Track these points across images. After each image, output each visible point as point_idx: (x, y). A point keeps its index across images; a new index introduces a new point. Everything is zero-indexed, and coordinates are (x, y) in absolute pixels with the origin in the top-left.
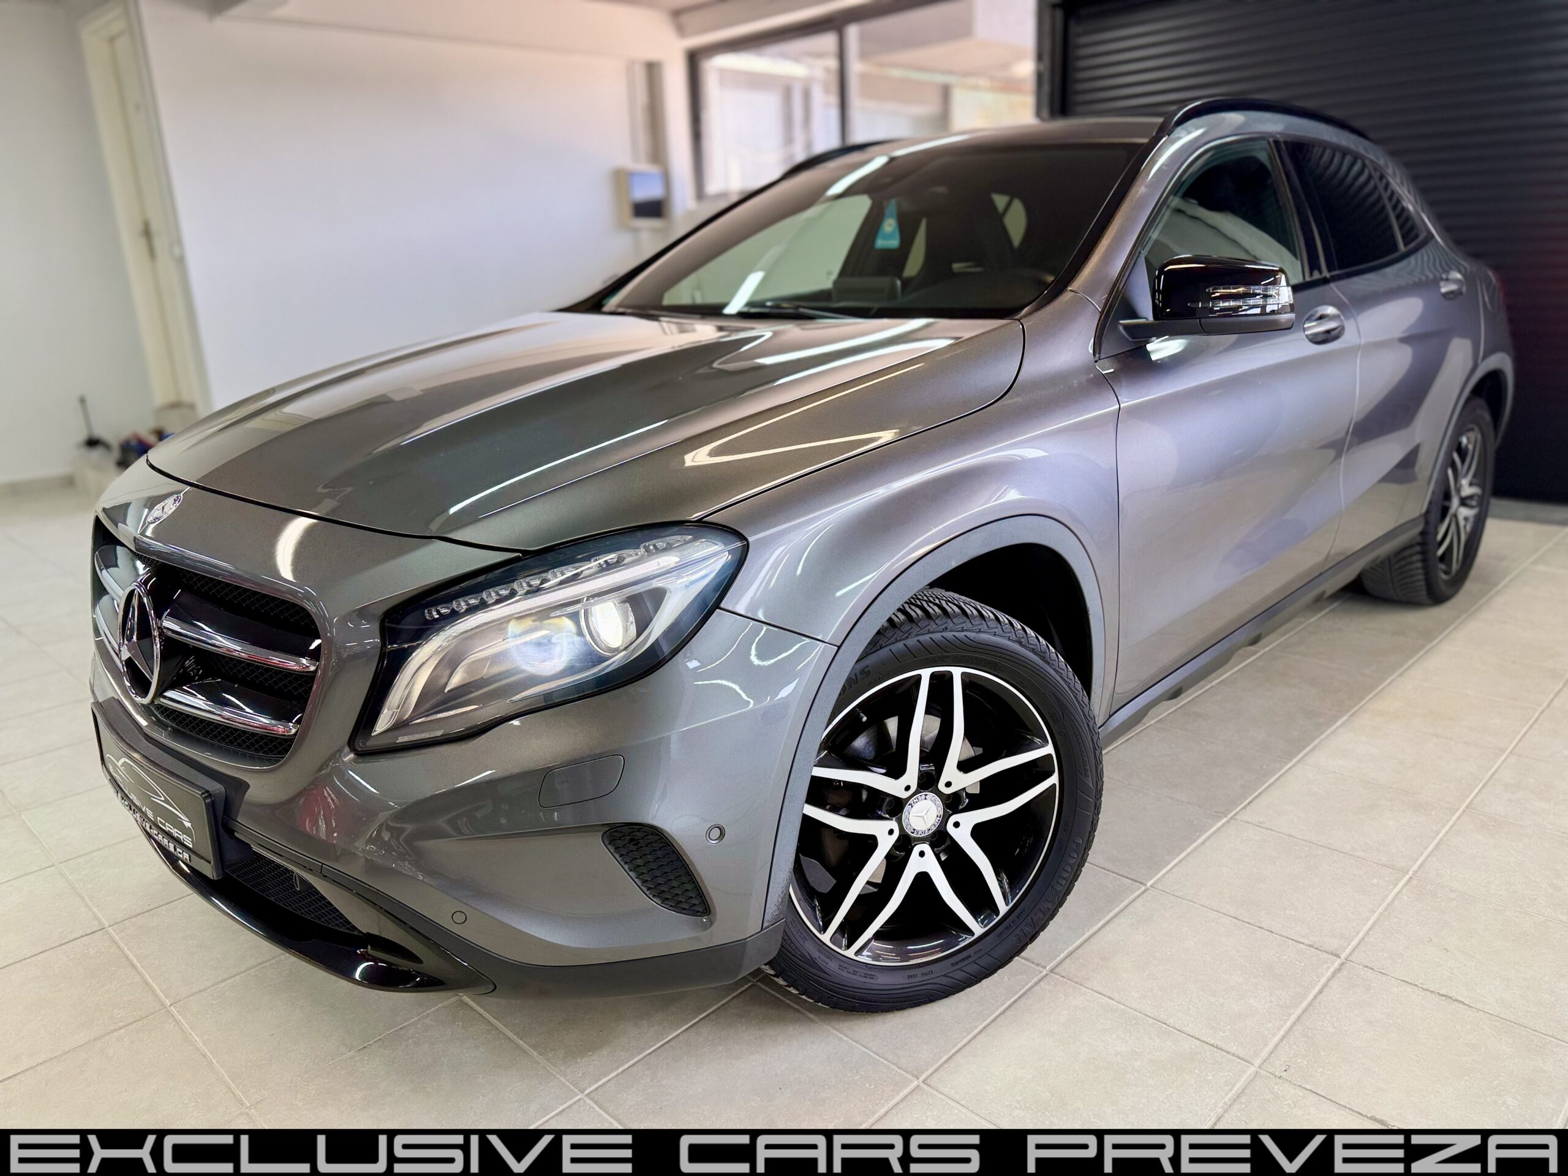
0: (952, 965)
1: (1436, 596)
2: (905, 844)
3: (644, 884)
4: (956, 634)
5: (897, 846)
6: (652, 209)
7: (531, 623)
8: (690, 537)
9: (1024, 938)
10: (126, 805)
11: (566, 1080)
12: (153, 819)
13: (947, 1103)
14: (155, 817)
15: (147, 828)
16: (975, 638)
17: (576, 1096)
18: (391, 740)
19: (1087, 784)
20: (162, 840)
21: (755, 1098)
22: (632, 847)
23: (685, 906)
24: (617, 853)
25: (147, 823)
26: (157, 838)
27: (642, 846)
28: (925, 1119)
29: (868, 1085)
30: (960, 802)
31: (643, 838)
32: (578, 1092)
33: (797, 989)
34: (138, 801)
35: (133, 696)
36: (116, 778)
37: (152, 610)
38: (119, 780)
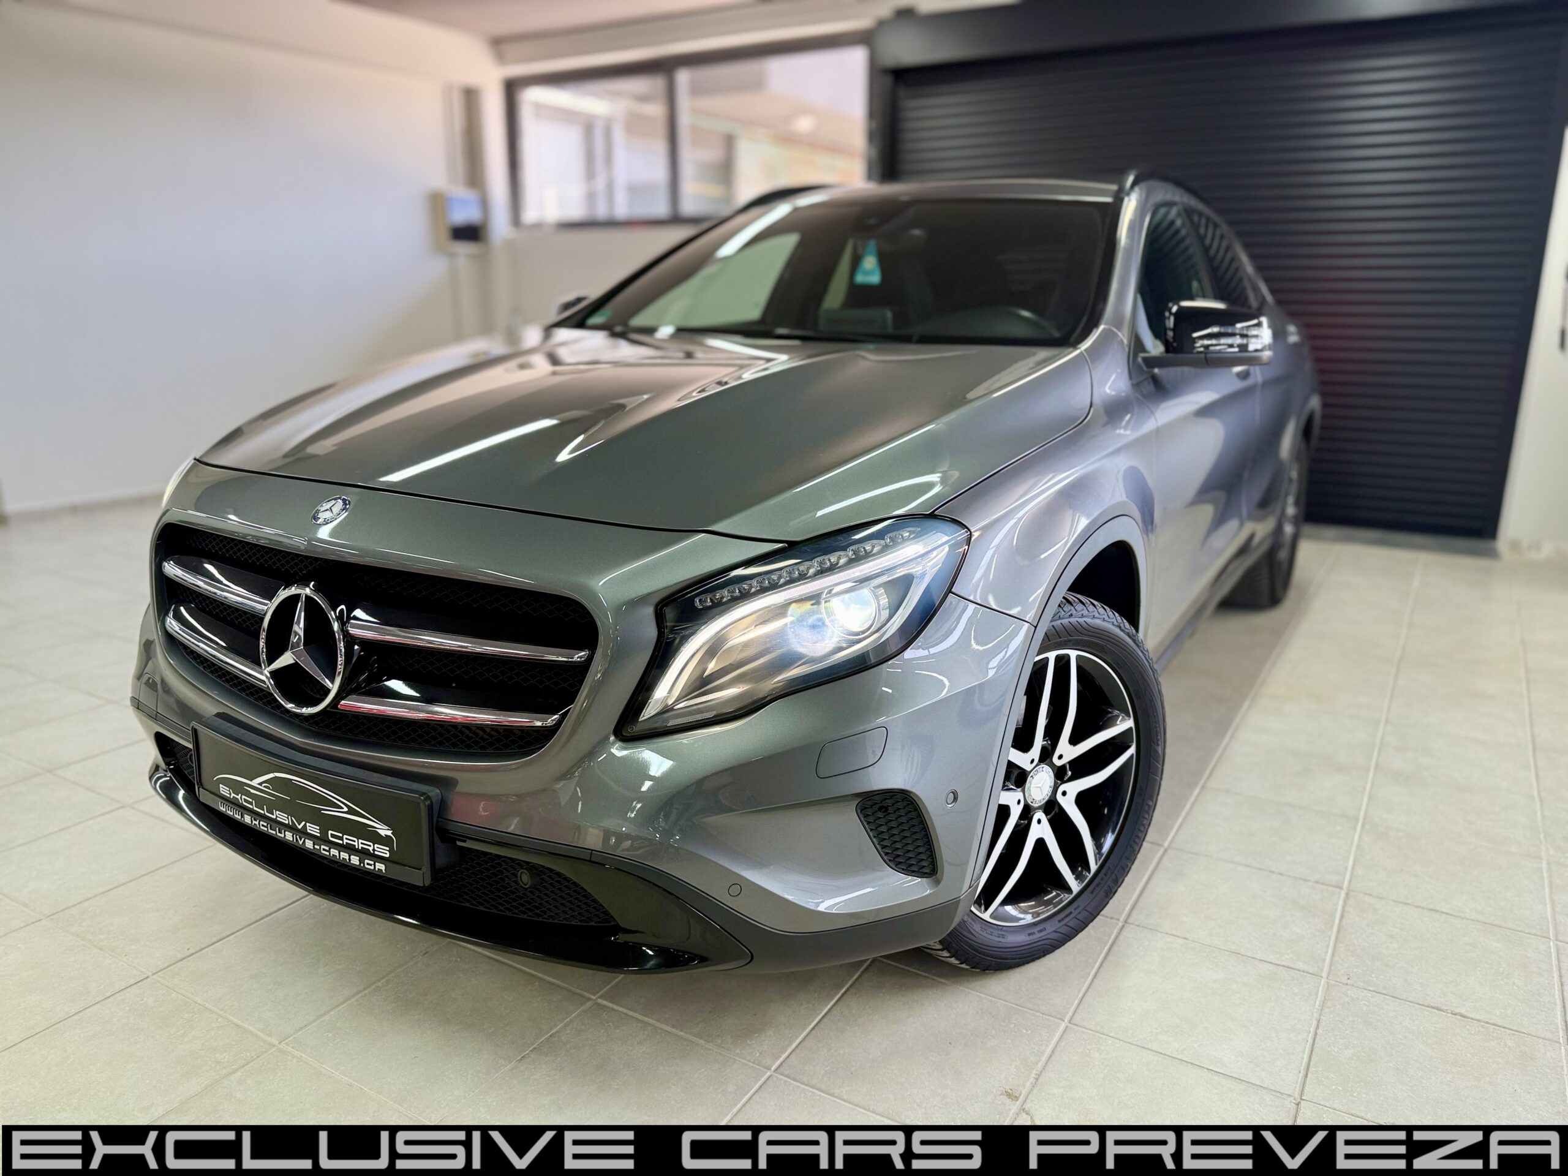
0: (1059, 921)
1: (1274, 600)
2: (1027, 813)
3: (883, 850)
4: (1079, 619)
5: (1021, 817)
6: (470, 233)
7: (808, 606)
8: (920, 529)
9: (1110, 893)
10: (263, 825)
11: (747, 1061)
12: (319, 835)
13: (1099, 1037)
14: (324, 832)
15: (307, 846)
16: (1091, 623)
17: (766, 1072)
18: (658, 724)
19: (1158, 752)
20: (337, 854)
21: (932, 1053)
22: (880, 814)
23: (914, 868)
24: (866, 821)
25: (307, 840)
26: (328, 853)
27: (890, 813)
28: (1088, 1051)
29: (1024, 1031)
30: (1065, 773)
31: (893, 805)
32: (765, 1070)
33: (949, 951)
34: (288, 818)
35: (290, 706)
36: (238, 799)
37: (332, 613)
38: (246, 801)
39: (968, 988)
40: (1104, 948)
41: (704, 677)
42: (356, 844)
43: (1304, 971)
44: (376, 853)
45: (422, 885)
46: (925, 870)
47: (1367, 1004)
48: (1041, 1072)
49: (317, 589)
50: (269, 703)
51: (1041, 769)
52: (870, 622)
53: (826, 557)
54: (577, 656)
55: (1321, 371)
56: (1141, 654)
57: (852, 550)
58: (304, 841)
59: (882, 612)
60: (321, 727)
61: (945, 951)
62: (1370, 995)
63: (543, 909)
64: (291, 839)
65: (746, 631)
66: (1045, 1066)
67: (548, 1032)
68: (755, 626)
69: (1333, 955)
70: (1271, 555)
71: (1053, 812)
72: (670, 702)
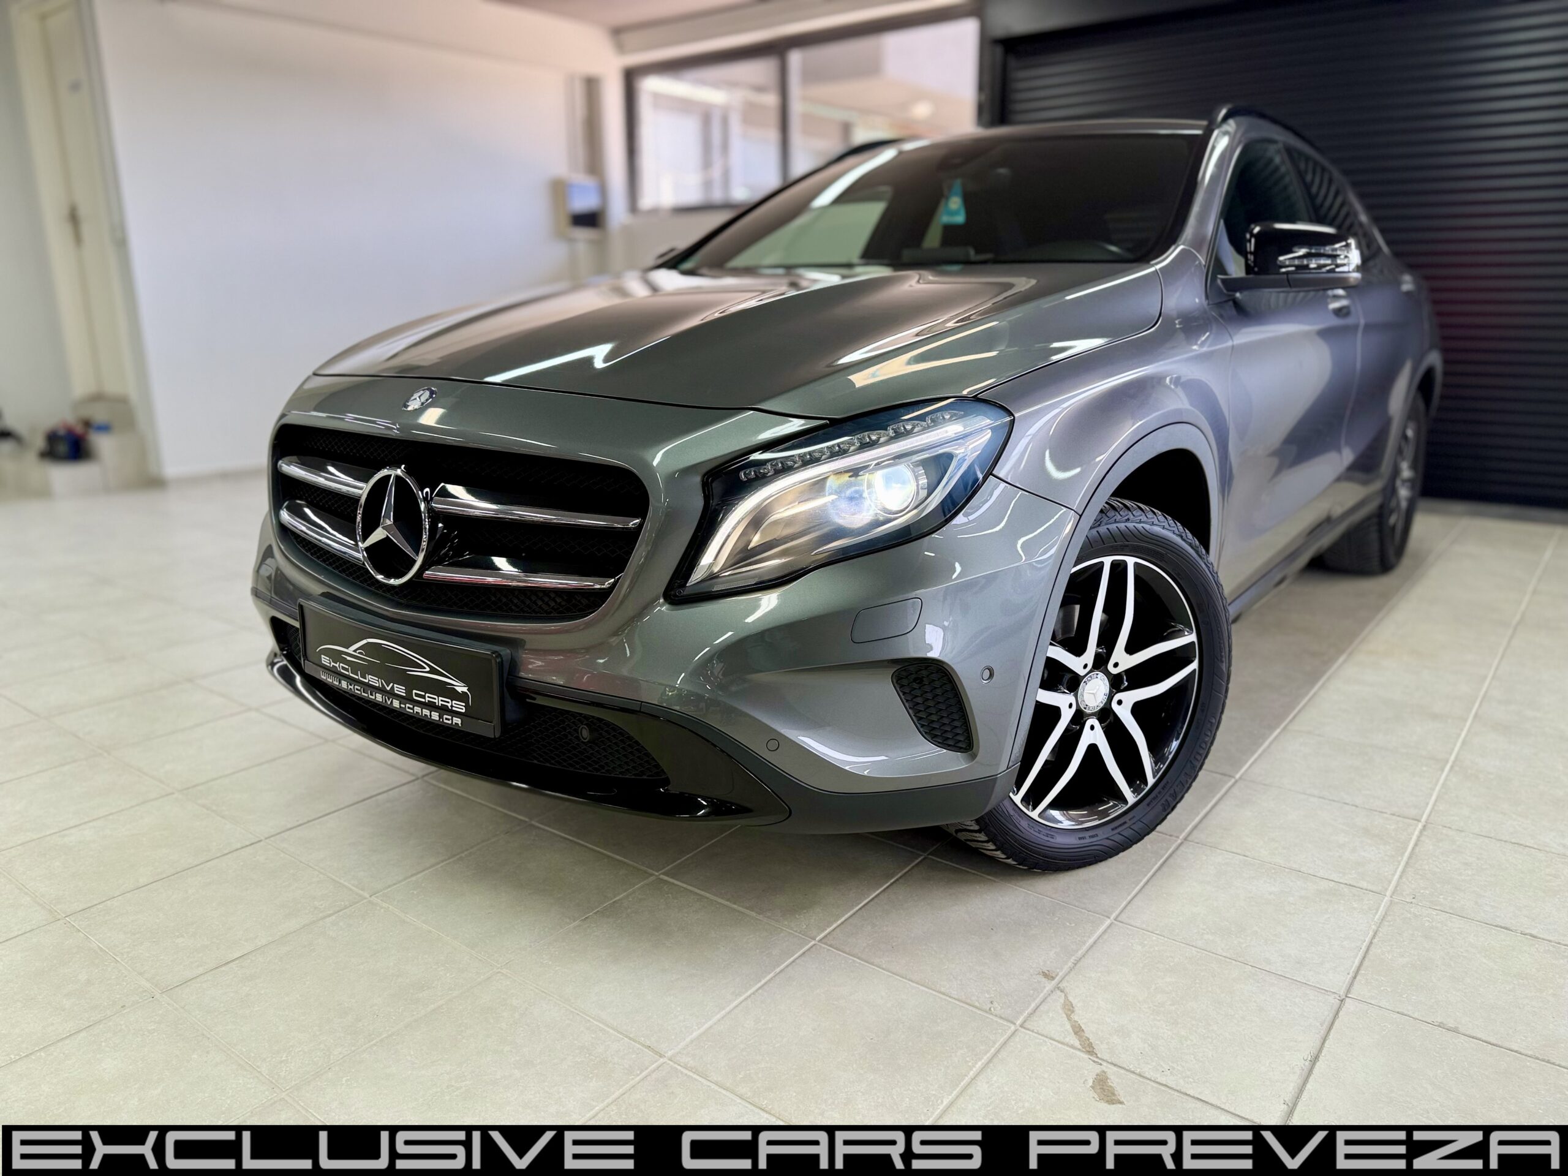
0: (1113, 829)
1: (1385, 566)
2: (1079, 718)
3: (919, 721)
4: (1136, 525)
5: (1073, 721)
6: (590, 220)
7: (848, 479)
8: (963, 413)
9: (1170, 808)
10: (357, 689)
11: (794, 931)
12: (404, 695)
13: (1143, 933)
14: (409, 692)
15: (394, 705)
16: (1149, 529)
17: (810, 942)
18: (704, 588)
19: (1222, 670)
20: (420, 711)
21: (973, 936)
22: (915, 685)
23: (950, 742)
24: (902, 692)
25: (394, 700)
26: (412, 711)
27: (925, 685)
28: (1130, 944)
29: (1068, 924)
30: (1122, 683)
31: (928, 676)
32: (810, 940)
33: (995, 844)
34: (378, 681)
35: (380, 577)
36: (336, 667)
37: (420, 492)
38: (343, 668)
39: (1015, 885)
40: (1159, 861)
41: (749, 548)
42: (436, 701)
43: (1366, 890)
44: (454, 709)
45: (493, 737)
46: (960, 745)
47: (1431, 920)
48: (1081, 958)
49: (408, 471)
50: (365, 581)
51: (1095, 676)
52: (910, 500)
53: (866, 433)
54: (632, 523)
55: (1442, 326)
56: (1204, 566)
57: (893, 429)
58: (392, 702)
59: (920, 491)
60: (409, 599)
61: (991, 843)
62: (1435, 913)
63: (601, 763)
64: (381, 700)
65: (789, 506)
66: (1085, 954)
67: (612, 899)
68: (799, 503)
69: (1401, 877)
70: (1381, 515)
71: (1109, 720)
72: (716, 570)
